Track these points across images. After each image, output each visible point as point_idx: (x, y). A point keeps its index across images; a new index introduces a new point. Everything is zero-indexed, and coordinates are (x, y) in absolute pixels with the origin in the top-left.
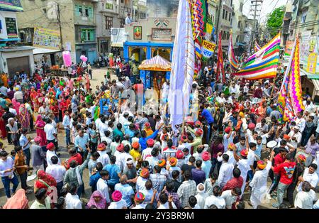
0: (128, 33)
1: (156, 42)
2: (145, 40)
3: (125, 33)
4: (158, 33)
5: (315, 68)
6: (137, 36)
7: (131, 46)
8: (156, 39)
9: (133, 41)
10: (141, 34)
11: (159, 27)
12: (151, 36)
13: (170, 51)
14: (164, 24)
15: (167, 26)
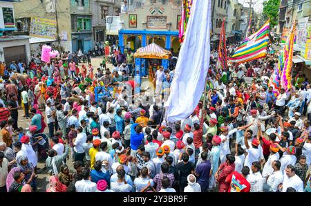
0: (123, 21)
1: (151, 30)
2: (140, 28)
3: (120, 22)
4: (153, 21)
6: (132, 24)
7: (126, 34)
8: (152, 26)
9: (128, 29)
10: (136, 22)
12: (146, 24)
13: (165, 39)
14: (159, 11)
15: (162, 13)
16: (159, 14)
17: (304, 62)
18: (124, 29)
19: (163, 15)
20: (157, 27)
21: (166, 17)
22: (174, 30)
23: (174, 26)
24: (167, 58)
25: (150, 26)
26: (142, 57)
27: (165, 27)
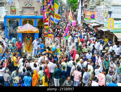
0: (6, 10)
1: (25, 15)
2: (18, 14)
3: (5, 10)
4: (26, 10)
5: (113, 26)
6: (13, 12)
7: (9, 18)
8: (25, 13)
9: (10, 15)
10: (15, 11)
11: (27, 6)
12: (22, 12)
13: (34, 21)
14: (30, 4)
15: (31, 5)
16: (30, 6)
17: (109, 31)
18: (8, 15)
19: (32, 6)
20: (28, 14)
21: (34, 8)
22: (39, 15)
23: (39, 13)
24: (39, 32)
25: (24, 13)
26: (23, 33)
27: (34, 13)
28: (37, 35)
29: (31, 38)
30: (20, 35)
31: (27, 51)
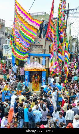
14: (38, 42)
15: (40, 43)
24: (46, 71)
25: (32, 51)
26: (30, 70)
27: (42, 51)
28: (44, 73)
29: (38, 76)
30: (27, 73)
31: (34, 90)
